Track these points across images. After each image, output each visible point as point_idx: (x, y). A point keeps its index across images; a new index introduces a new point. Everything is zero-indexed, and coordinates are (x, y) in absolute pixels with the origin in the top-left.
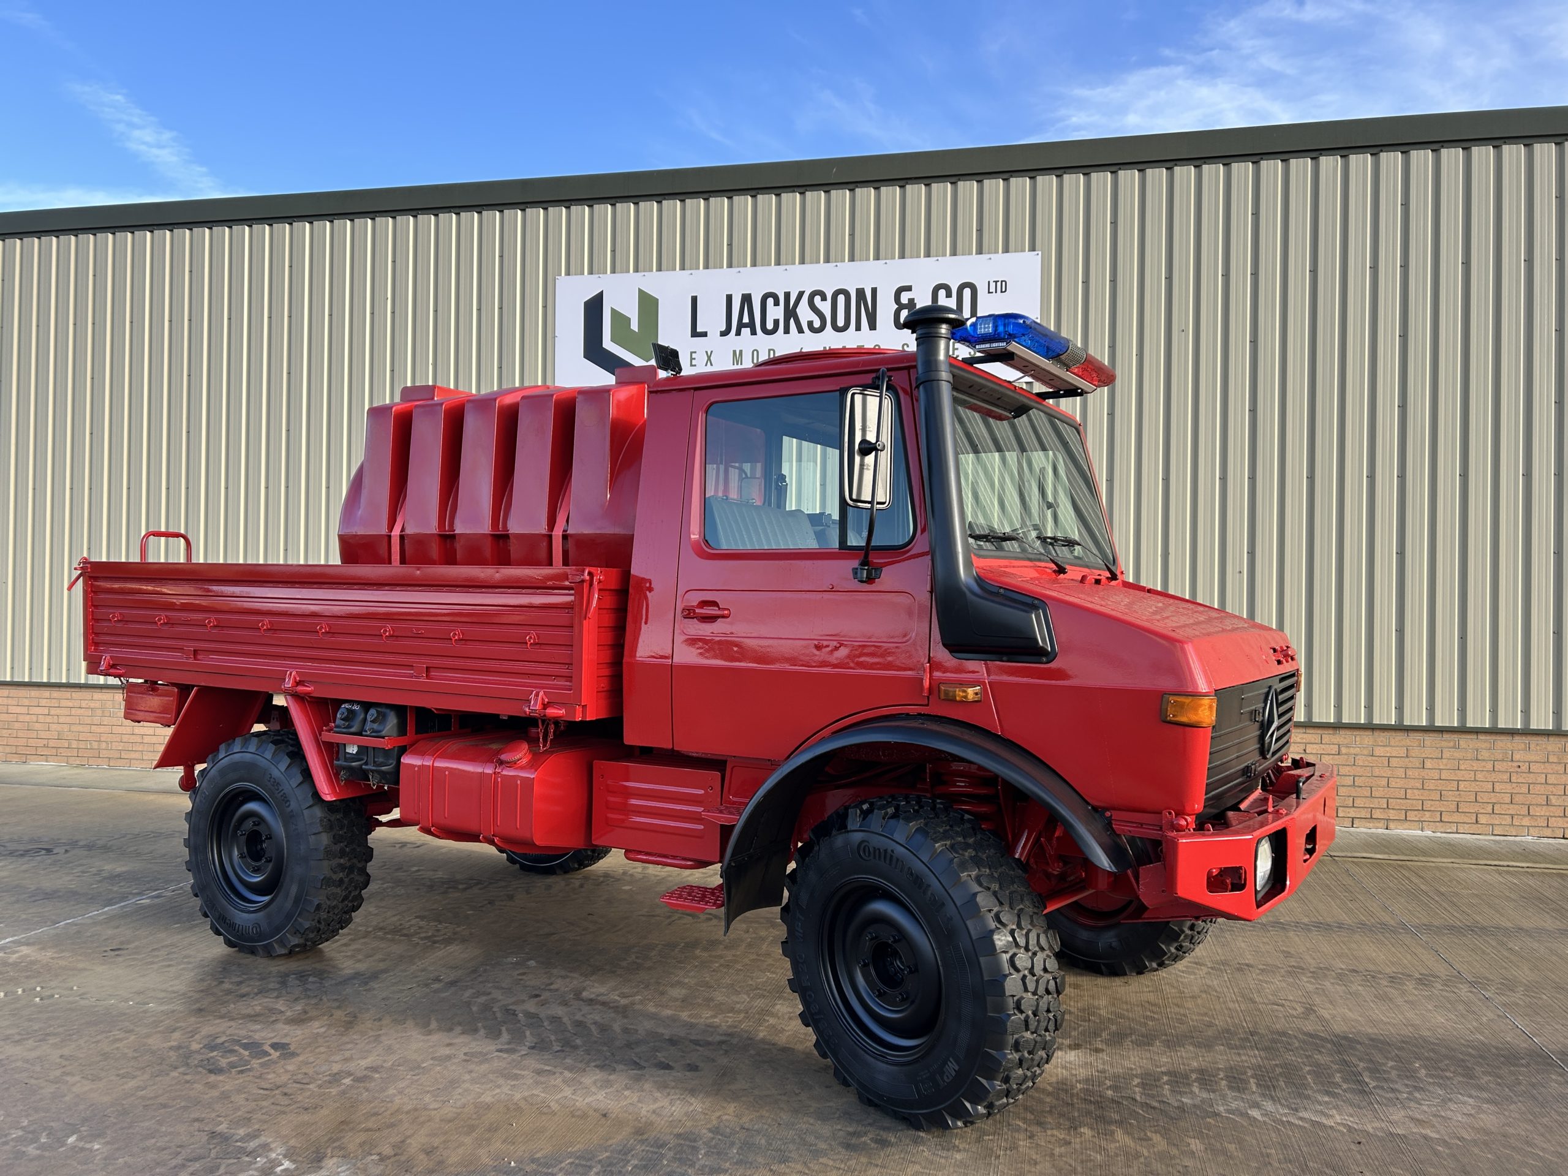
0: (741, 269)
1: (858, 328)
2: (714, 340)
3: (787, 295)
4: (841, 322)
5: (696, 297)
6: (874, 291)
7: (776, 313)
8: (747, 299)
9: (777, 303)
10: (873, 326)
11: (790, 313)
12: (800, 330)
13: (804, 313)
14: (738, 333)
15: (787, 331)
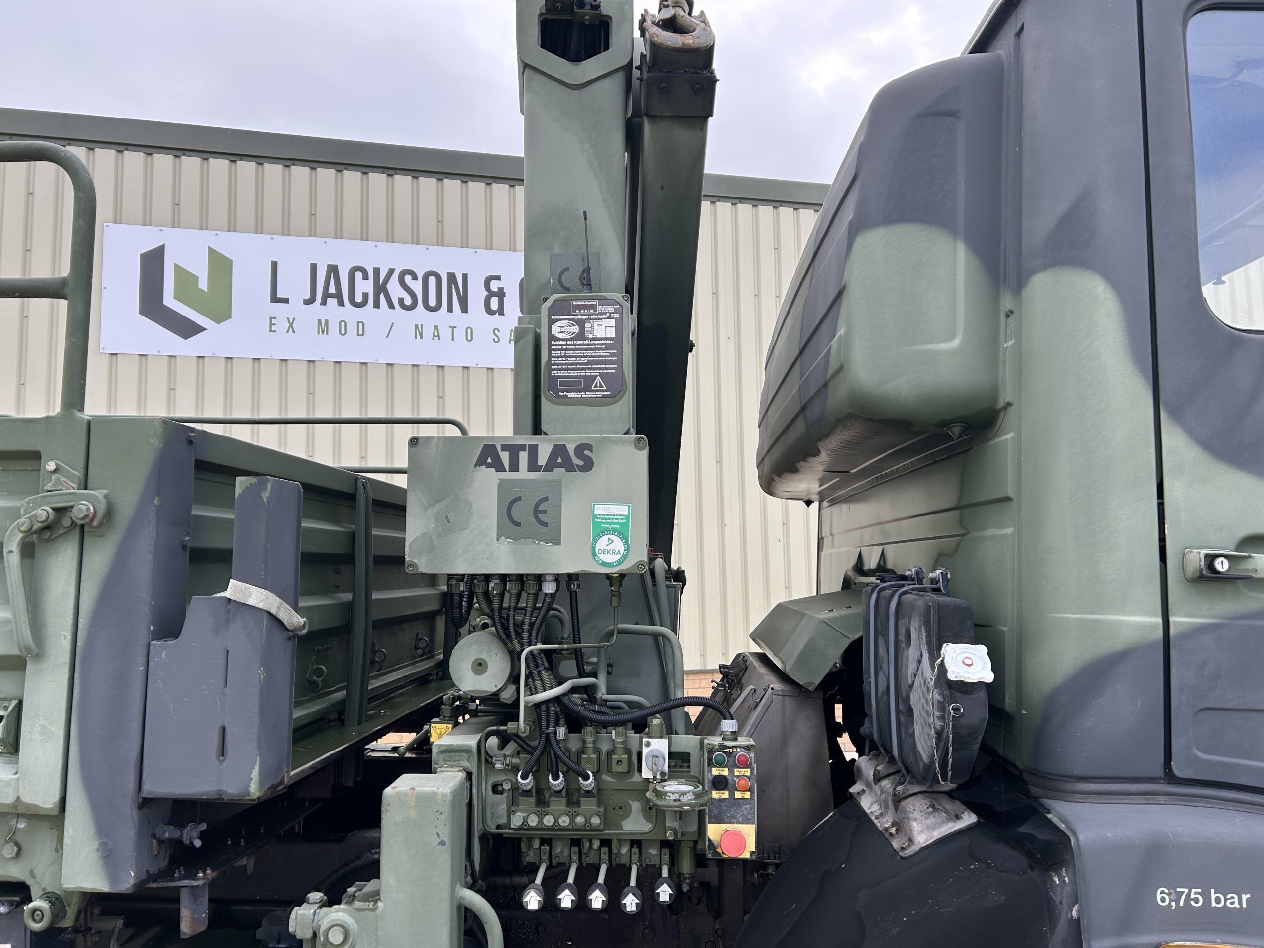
0: (326, 240)
1: (450, 309)
2: (296, 307)
3: (377, 271)
4: (432, 302)
5: (277, 262)
6: (465, 276)
7: (364, 287)
8: (333, 270)
9: (366, 277)
10: (464, 309)
11: (381, 289)
12: (391, 306)
13: (395, 290)
14: (324, 303)
15: (377, 305)
